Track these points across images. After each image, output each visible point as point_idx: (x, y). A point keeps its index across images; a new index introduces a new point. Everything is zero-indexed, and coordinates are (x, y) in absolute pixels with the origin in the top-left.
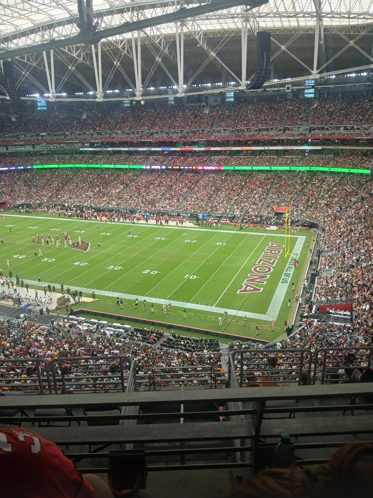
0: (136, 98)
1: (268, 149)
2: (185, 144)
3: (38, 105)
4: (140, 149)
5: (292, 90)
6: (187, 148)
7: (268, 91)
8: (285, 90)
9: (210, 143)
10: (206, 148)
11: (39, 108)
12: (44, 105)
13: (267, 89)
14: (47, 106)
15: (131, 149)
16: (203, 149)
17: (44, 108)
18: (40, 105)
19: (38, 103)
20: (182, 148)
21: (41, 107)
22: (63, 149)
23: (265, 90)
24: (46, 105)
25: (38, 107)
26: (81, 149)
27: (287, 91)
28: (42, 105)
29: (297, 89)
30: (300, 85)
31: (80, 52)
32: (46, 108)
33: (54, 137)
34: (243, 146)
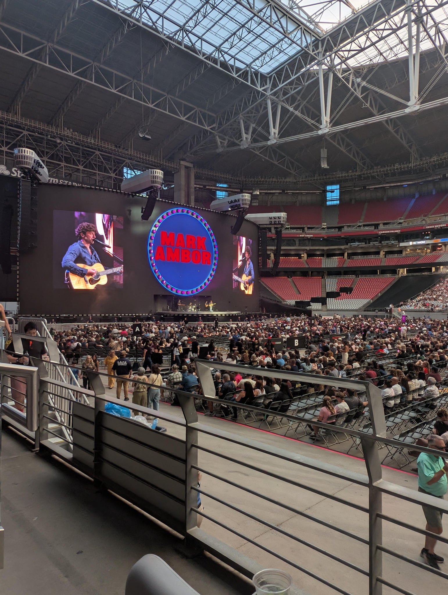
11: (328, 203)
12: (336, 197)
14: (340, 200)
17: (335, 202)
18: (330, 198)
19: (328, 193)
21: (332, 200)
26: (402, 245)
33: (358, 229)
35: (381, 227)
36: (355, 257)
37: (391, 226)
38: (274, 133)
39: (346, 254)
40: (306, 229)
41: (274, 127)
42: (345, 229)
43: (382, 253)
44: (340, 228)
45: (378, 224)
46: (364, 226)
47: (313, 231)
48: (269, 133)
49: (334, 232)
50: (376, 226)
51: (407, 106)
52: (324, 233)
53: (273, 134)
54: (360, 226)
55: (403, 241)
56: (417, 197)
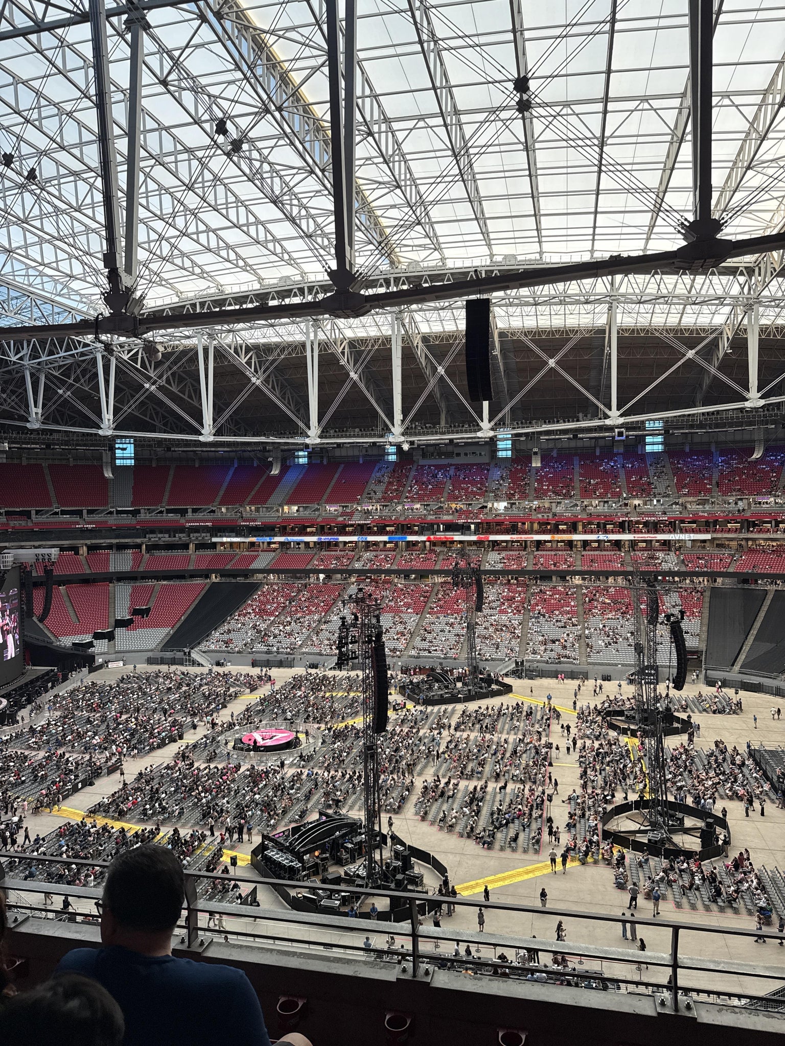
0: (391, 439)
1: (605, 538)
2: (435, 529)
3: (117, 455)
4: (342, 539)
5: (627, 437)
6: (441, 536)
7: (582, 439)
8: (613, 437)
10: (481, 536)
11: (118, 462)
12: (129, 455)
13: (580, 436)
14: (135, 458)
15: (325, 538)
16: (474, 538)
17: (129, 462)
18: (121, 455)
19: (117, 451)
20: (432, 537)
21: (123, 458)
23: (575, 437)
24: (132, 455)
25: (115, 459)
26: (214, 540)
27: (617, 438)
28: (125, 455)
29: (636, 436)
30: (639, 429)
31: (251, 358)
32: (133, 461)
33: (159, 517)
34: (554, 533)
35: (190, 515)
36: (157, 553)
37: (200, 516)
38: (36, 413)
39: (144, 547)
40: (85, 512)
41: (36, 407)
42: (143, 516)
43: (191, 546)
44: (135, 513)
45: (186, 511)
46: (169, 511)
47: (96, 517)
48: (29, 413)
49: (127, 520)
50: (183, 512)
51: (201, 433)
52: (112, 521)
53: (34, 416)
54: (161, 512)
55: (216, 536)
56: (236, 466)
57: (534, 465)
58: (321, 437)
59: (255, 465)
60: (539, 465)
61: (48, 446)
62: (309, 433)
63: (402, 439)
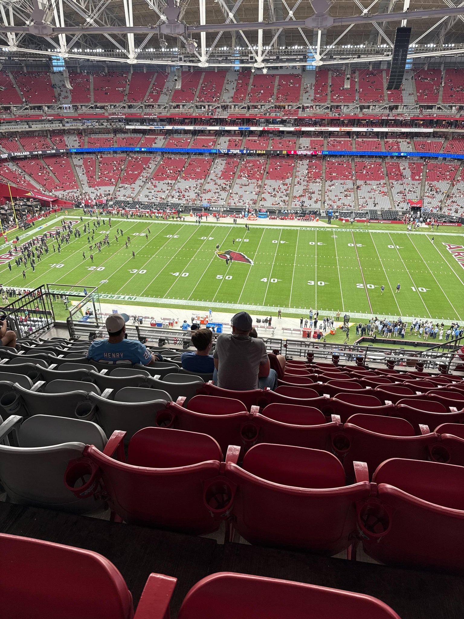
0: (256, 65)
1: (371, 130)
2: (268, 122)
3: (53, 64)
4: (209, 128)
6: (271, 127)
9: (299, 122)
10: (297, 128)
11: (55, 69)
12: (61, 64)
14: (66, 66)
15: (198, 128)
16: (292, 129)
17: (62, 69)
18: (56, 64)
20: (266, 128)
21: (58, 66)
22: (104, 127)
24: (64, 64)
25: (53, 66)
26: (128, 127)
28: (59, 64)
32: (65, 68)
33: (91, 111)
34: (341, 127)
37: (117, 110)
38: (13, 39)
40: (44, 107)
45: (107, 107)
46: (96, 107)
48: (7, 38)
51: (127, 58)
52: (63, 114)
53: (11, 40)
54: (92, 108)
55: (128, 124)
56: (132, 72)
57: (345, 87)
58: (208, 61)
59: (145, 72)
60: (349, 87)
61: (10, 58)
62: (201, 59)
63: (263, 65)
